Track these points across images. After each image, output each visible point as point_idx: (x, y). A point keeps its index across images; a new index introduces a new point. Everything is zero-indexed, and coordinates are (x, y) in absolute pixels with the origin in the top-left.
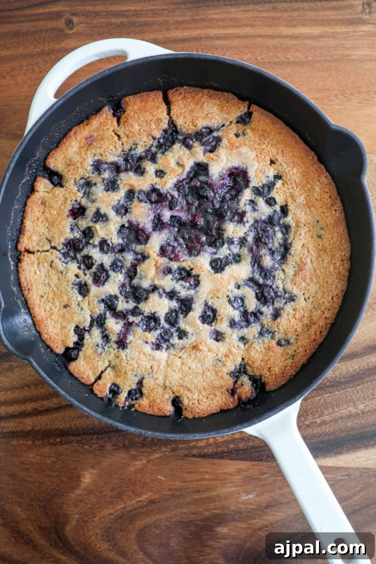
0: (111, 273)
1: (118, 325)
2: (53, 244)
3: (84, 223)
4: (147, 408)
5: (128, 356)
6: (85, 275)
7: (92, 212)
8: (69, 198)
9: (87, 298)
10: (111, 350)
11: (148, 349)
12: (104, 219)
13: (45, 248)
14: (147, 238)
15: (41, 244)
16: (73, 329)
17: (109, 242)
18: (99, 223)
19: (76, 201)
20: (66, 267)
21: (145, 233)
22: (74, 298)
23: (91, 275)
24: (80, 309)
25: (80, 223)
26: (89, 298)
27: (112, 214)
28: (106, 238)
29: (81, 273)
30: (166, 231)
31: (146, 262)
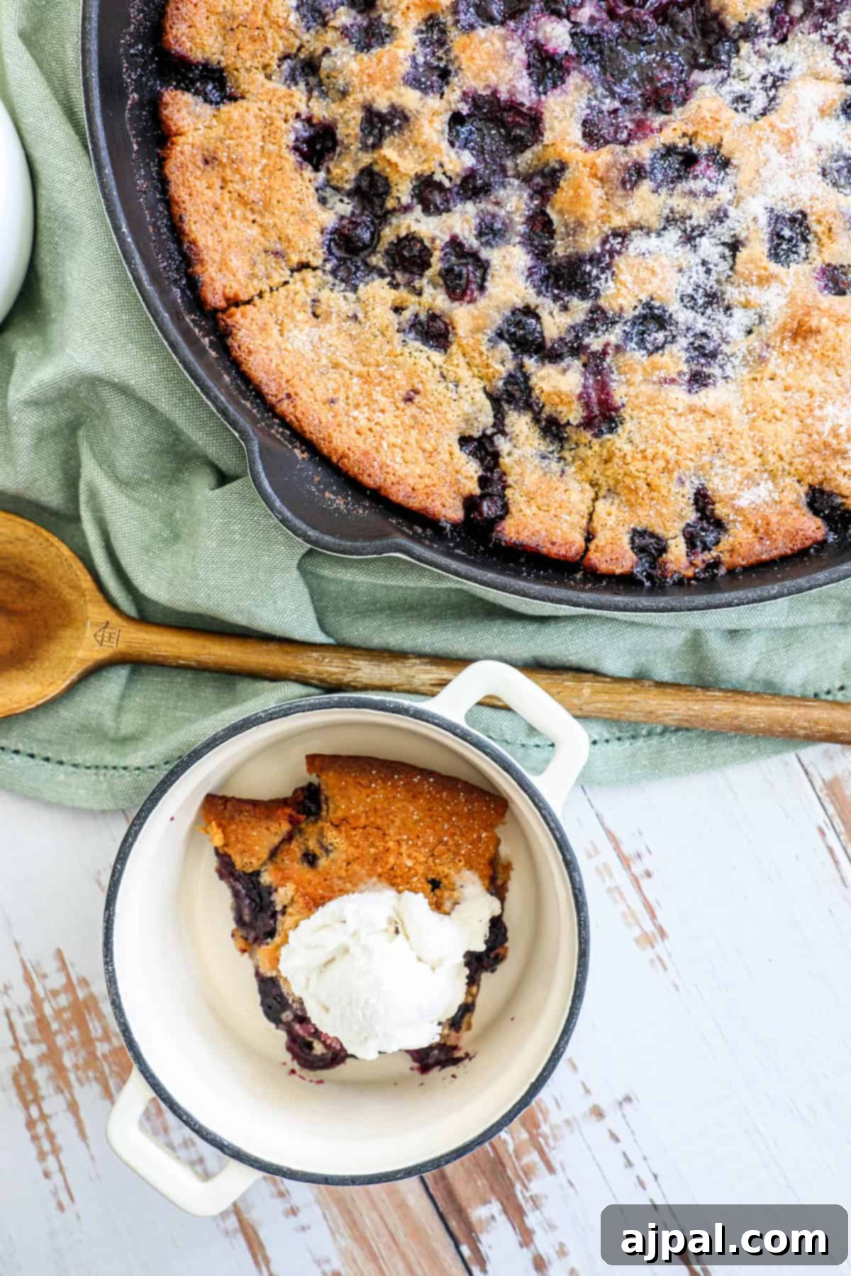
0: (485, 254)
1: (569, 373)
2: (295, 259)
3: (346, 169)
4: (758, 547)
5: (637, 438)
6: (420, 294)
7: (352, 123)
8: (275, 115)
9: (454, 348)
10: (583, 451)
11: (679, 395)
12: (397, 122)
13: (277, 279)
14: (534, 121)
15: (260, 270)
16: (456, 447)
17: (438, 177)
18: (386, 142)
19: (298, 116)
20: (358, 299)
21: (520, 113)
22: (423, 362)
23: (435, 286)
24: (451, 386)
25: (336, 171)
26: (460, 346)
27: (410, 98)
28: (425, 168)
29: (403, 293)
30: (574, 79)
31: (562, 183)
